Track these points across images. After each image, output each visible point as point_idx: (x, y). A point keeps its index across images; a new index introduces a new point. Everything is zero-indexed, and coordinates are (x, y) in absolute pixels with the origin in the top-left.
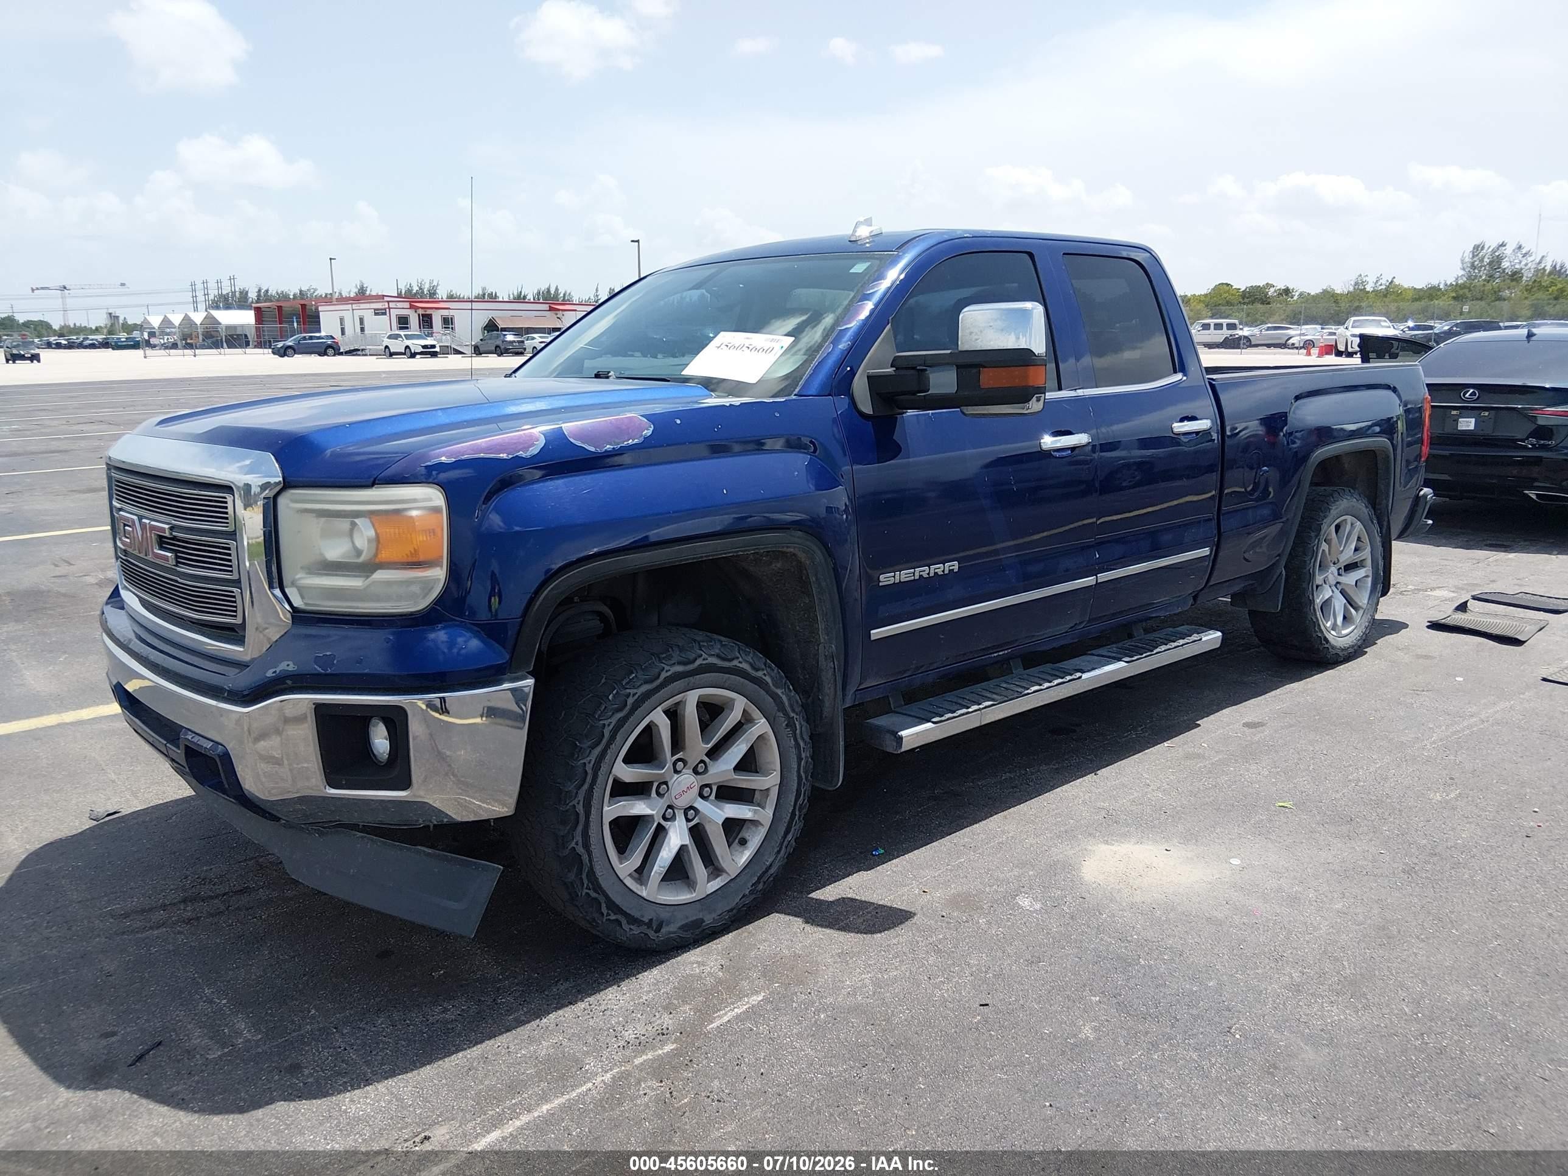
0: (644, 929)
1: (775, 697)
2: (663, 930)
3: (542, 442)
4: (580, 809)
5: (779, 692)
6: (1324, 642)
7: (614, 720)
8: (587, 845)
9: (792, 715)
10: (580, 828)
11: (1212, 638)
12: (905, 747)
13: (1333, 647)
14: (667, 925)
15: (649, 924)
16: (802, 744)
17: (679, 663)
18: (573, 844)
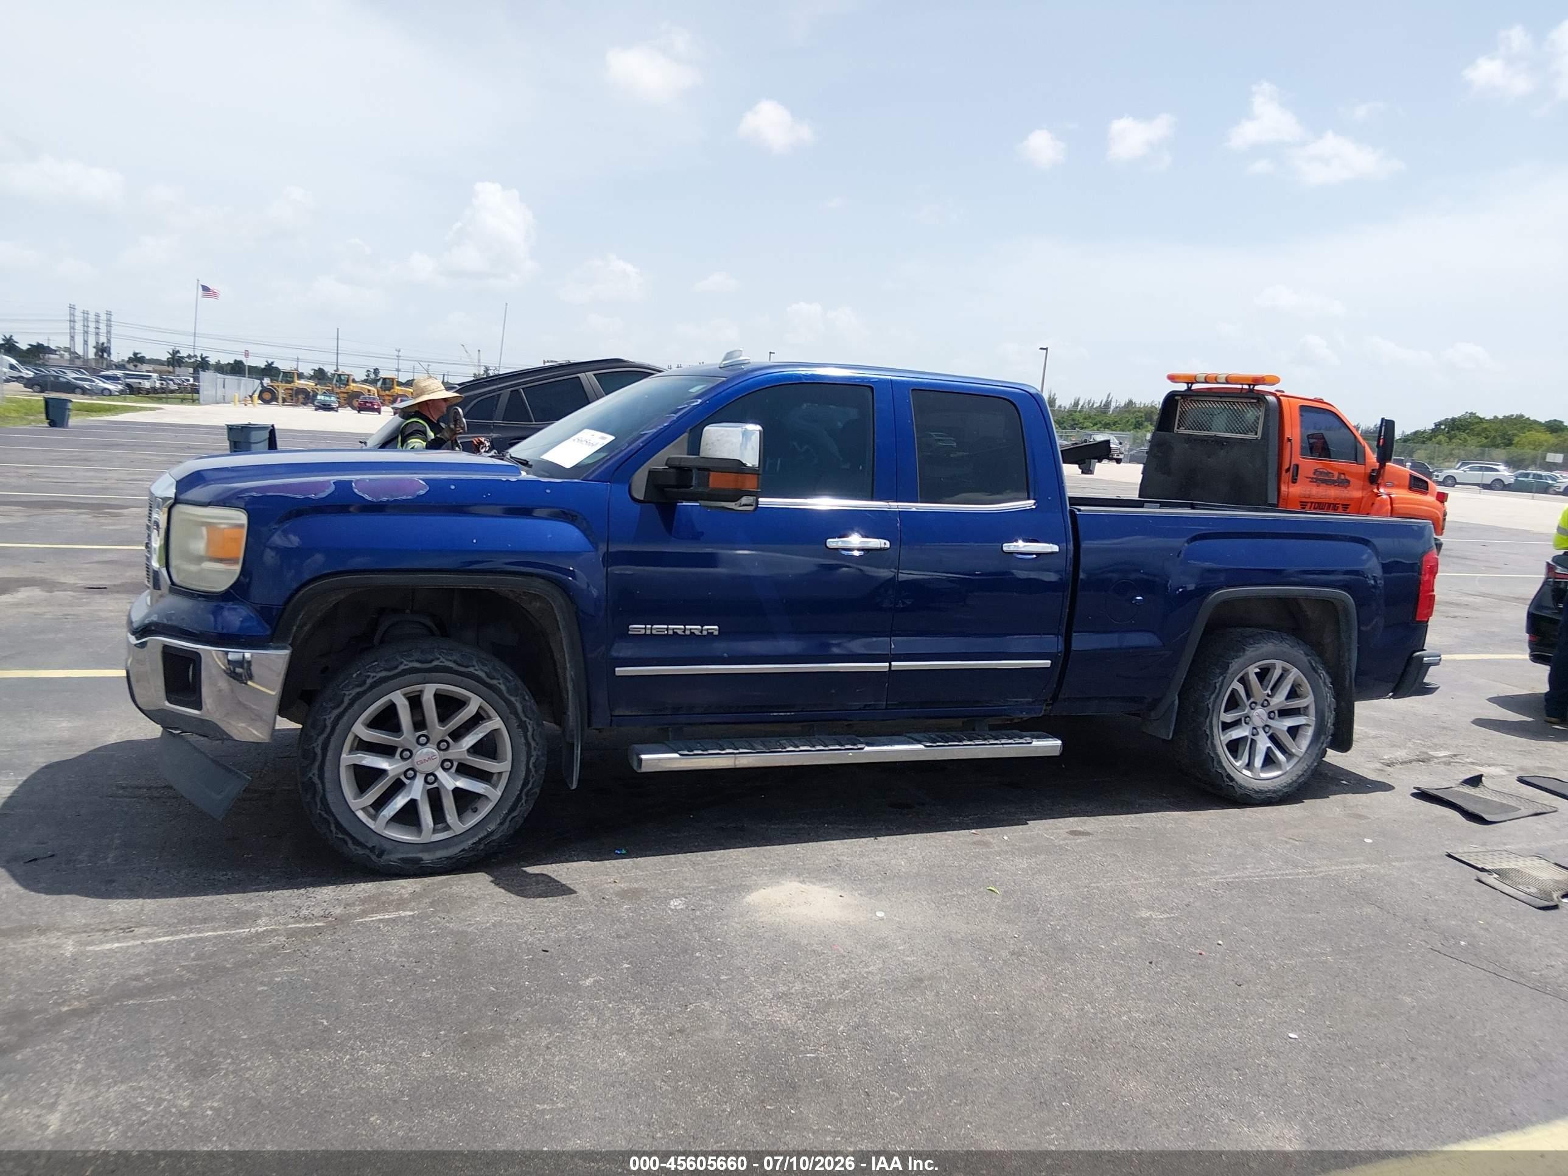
0: (367, 852)
1: (509, 703)
2: (385, 857)
3: (333, 488)
4: (319, 751)
5: (513, 699)
6: (1226, 779)
7: (354, 692)
8: (321, 777)
9: (524, 719)
10: (317, 764)
11: (1051, 745)
12: (644, 770)
13: (1241, 786)
14: (388, 854)
15: (372, 849)
16: (533, 744)
17: (417, 661)
18: (311, 775)
